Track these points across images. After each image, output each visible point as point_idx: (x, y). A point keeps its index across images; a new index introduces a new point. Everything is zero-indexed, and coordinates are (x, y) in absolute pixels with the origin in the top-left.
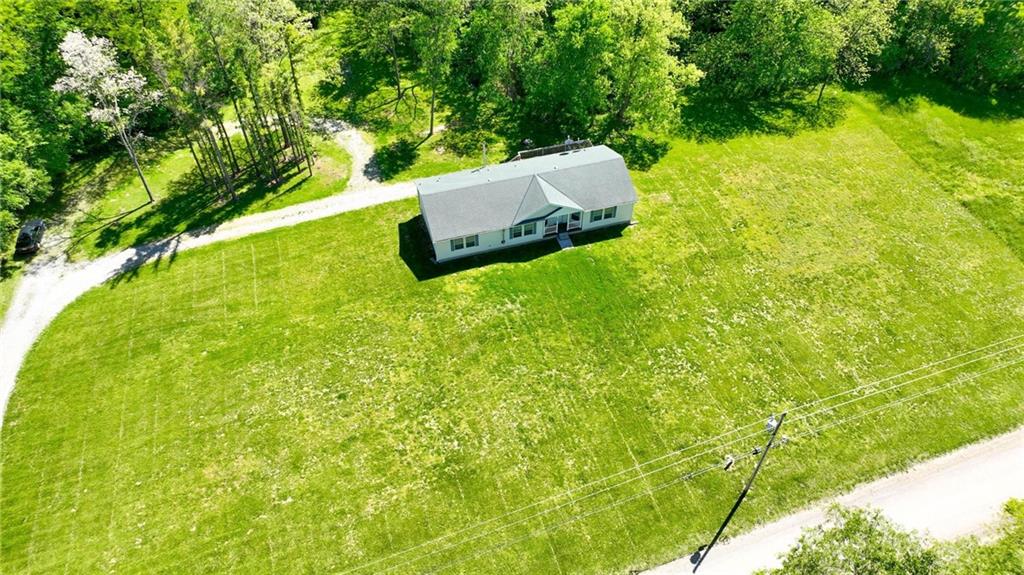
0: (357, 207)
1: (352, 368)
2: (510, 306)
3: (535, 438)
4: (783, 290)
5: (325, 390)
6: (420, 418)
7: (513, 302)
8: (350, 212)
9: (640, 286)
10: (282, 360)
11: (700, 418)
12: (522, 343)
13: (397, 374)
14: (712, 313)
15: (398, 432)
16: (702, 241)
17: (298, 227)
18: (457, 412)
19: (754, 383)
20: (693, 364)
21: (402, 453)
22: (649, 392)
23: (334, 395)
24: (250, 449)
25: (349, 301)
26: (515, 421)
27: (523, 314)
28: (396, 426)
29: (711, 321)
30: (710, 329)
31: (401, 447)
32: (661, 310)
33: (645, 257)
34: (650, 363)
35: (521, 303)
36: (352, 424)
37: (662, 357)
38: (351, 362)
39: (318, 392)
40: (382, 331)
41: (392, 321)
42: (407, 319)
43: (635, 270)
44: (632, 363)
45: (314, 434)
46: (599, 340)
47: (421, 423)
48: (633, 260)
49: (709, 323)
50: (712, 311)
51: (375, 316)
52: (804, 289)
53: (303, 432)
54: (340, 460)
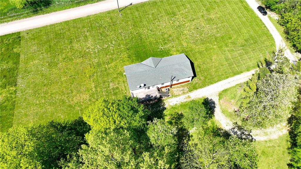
0: (212, 86)
1: (198, 34)
2: (162, 48)
3: (157, 20)
4: (91, 54)
5: (201, 30)
6: (180, 24)
7: (161, 49)
8: (213, 84)
9: (128, 53)
10: (214, 37)
11: (123, 23)
12: (159, 39)
13: (187, 33)
14: (112, 47)
15: (184, 22)
16: (106, 68)
17: (227, 77)
18: (173, 25)
19: (109, 30)
20: (121, 34)
21: (182, 18)
22: (132, 28)
23: (199, 29)
24: (213, 19)
25: (203, 51)
26: (161, 23)
27: (159, 46)
28: (185, 23)
29: (113, 45)
30: (114, 43)
31: (183, 19)
32: (124, 48)
33: (124, 61)
34: (130, 35)
35: (159, 48)
36: (194, 23)
37: (127, 36)
38: (198, 36)
39: (203, 29)
40: (193, 43)
41: (191, 45)
42: (187, 46)
43: (128, 57)
44: (135, 35)
45: (201, 21)
46: (141, 40)
47: (180, 23)
48: (128, 61)
49: (114, 45)
50: (111, 48)
51: (196, 47)
52: (85, 54)
53: (203, 22)
54: (194, 17)
